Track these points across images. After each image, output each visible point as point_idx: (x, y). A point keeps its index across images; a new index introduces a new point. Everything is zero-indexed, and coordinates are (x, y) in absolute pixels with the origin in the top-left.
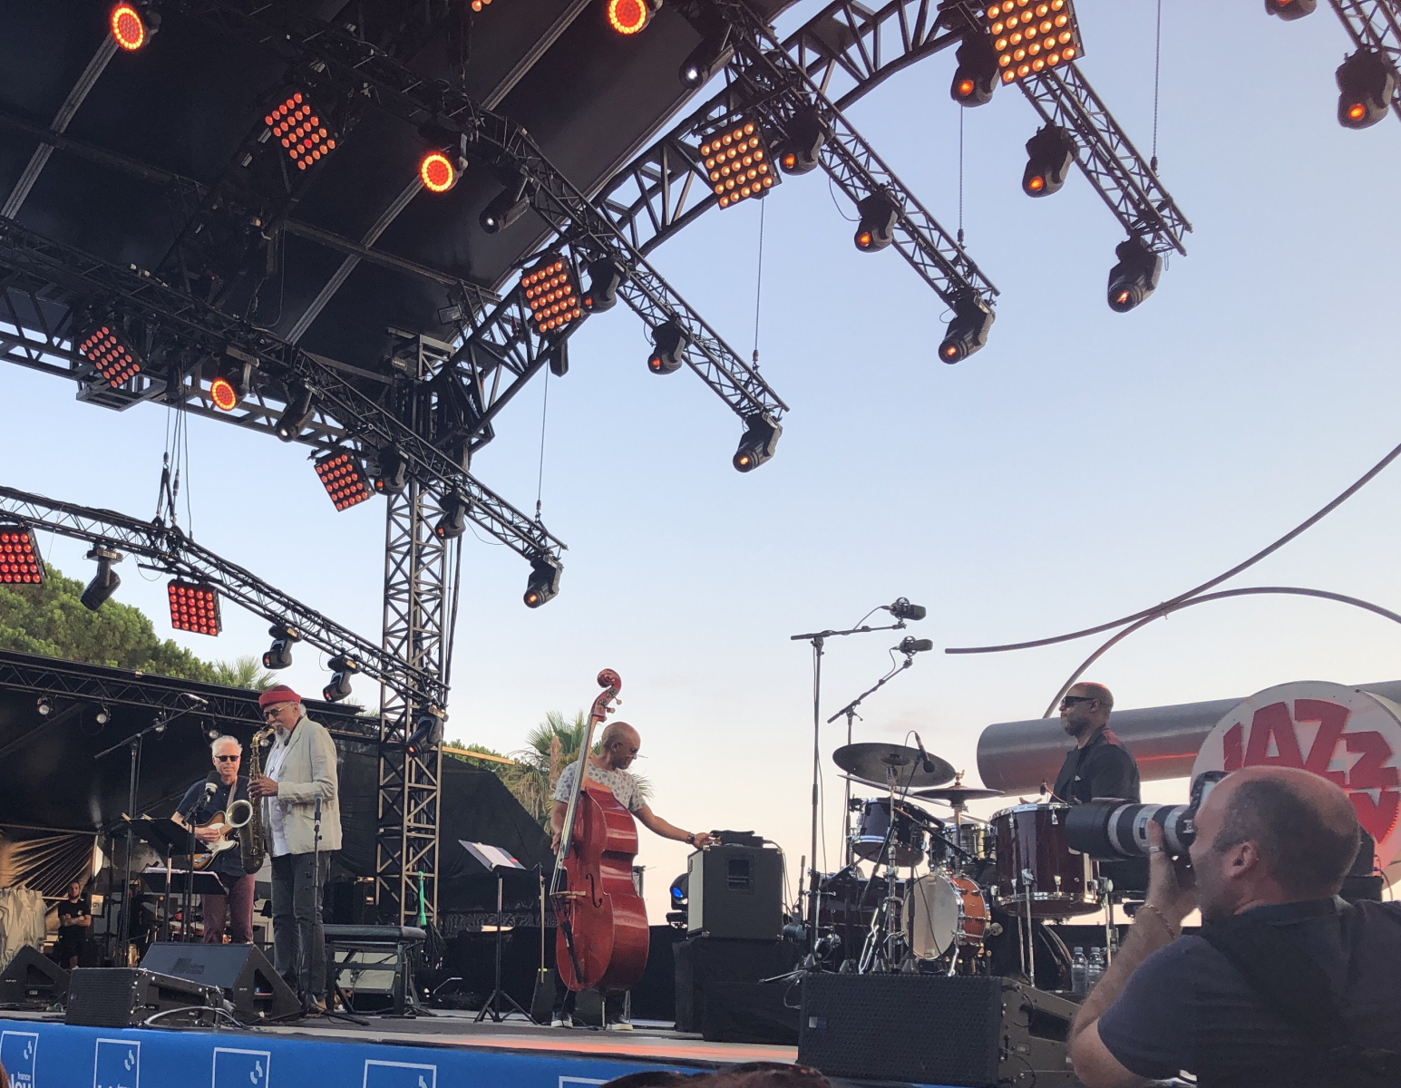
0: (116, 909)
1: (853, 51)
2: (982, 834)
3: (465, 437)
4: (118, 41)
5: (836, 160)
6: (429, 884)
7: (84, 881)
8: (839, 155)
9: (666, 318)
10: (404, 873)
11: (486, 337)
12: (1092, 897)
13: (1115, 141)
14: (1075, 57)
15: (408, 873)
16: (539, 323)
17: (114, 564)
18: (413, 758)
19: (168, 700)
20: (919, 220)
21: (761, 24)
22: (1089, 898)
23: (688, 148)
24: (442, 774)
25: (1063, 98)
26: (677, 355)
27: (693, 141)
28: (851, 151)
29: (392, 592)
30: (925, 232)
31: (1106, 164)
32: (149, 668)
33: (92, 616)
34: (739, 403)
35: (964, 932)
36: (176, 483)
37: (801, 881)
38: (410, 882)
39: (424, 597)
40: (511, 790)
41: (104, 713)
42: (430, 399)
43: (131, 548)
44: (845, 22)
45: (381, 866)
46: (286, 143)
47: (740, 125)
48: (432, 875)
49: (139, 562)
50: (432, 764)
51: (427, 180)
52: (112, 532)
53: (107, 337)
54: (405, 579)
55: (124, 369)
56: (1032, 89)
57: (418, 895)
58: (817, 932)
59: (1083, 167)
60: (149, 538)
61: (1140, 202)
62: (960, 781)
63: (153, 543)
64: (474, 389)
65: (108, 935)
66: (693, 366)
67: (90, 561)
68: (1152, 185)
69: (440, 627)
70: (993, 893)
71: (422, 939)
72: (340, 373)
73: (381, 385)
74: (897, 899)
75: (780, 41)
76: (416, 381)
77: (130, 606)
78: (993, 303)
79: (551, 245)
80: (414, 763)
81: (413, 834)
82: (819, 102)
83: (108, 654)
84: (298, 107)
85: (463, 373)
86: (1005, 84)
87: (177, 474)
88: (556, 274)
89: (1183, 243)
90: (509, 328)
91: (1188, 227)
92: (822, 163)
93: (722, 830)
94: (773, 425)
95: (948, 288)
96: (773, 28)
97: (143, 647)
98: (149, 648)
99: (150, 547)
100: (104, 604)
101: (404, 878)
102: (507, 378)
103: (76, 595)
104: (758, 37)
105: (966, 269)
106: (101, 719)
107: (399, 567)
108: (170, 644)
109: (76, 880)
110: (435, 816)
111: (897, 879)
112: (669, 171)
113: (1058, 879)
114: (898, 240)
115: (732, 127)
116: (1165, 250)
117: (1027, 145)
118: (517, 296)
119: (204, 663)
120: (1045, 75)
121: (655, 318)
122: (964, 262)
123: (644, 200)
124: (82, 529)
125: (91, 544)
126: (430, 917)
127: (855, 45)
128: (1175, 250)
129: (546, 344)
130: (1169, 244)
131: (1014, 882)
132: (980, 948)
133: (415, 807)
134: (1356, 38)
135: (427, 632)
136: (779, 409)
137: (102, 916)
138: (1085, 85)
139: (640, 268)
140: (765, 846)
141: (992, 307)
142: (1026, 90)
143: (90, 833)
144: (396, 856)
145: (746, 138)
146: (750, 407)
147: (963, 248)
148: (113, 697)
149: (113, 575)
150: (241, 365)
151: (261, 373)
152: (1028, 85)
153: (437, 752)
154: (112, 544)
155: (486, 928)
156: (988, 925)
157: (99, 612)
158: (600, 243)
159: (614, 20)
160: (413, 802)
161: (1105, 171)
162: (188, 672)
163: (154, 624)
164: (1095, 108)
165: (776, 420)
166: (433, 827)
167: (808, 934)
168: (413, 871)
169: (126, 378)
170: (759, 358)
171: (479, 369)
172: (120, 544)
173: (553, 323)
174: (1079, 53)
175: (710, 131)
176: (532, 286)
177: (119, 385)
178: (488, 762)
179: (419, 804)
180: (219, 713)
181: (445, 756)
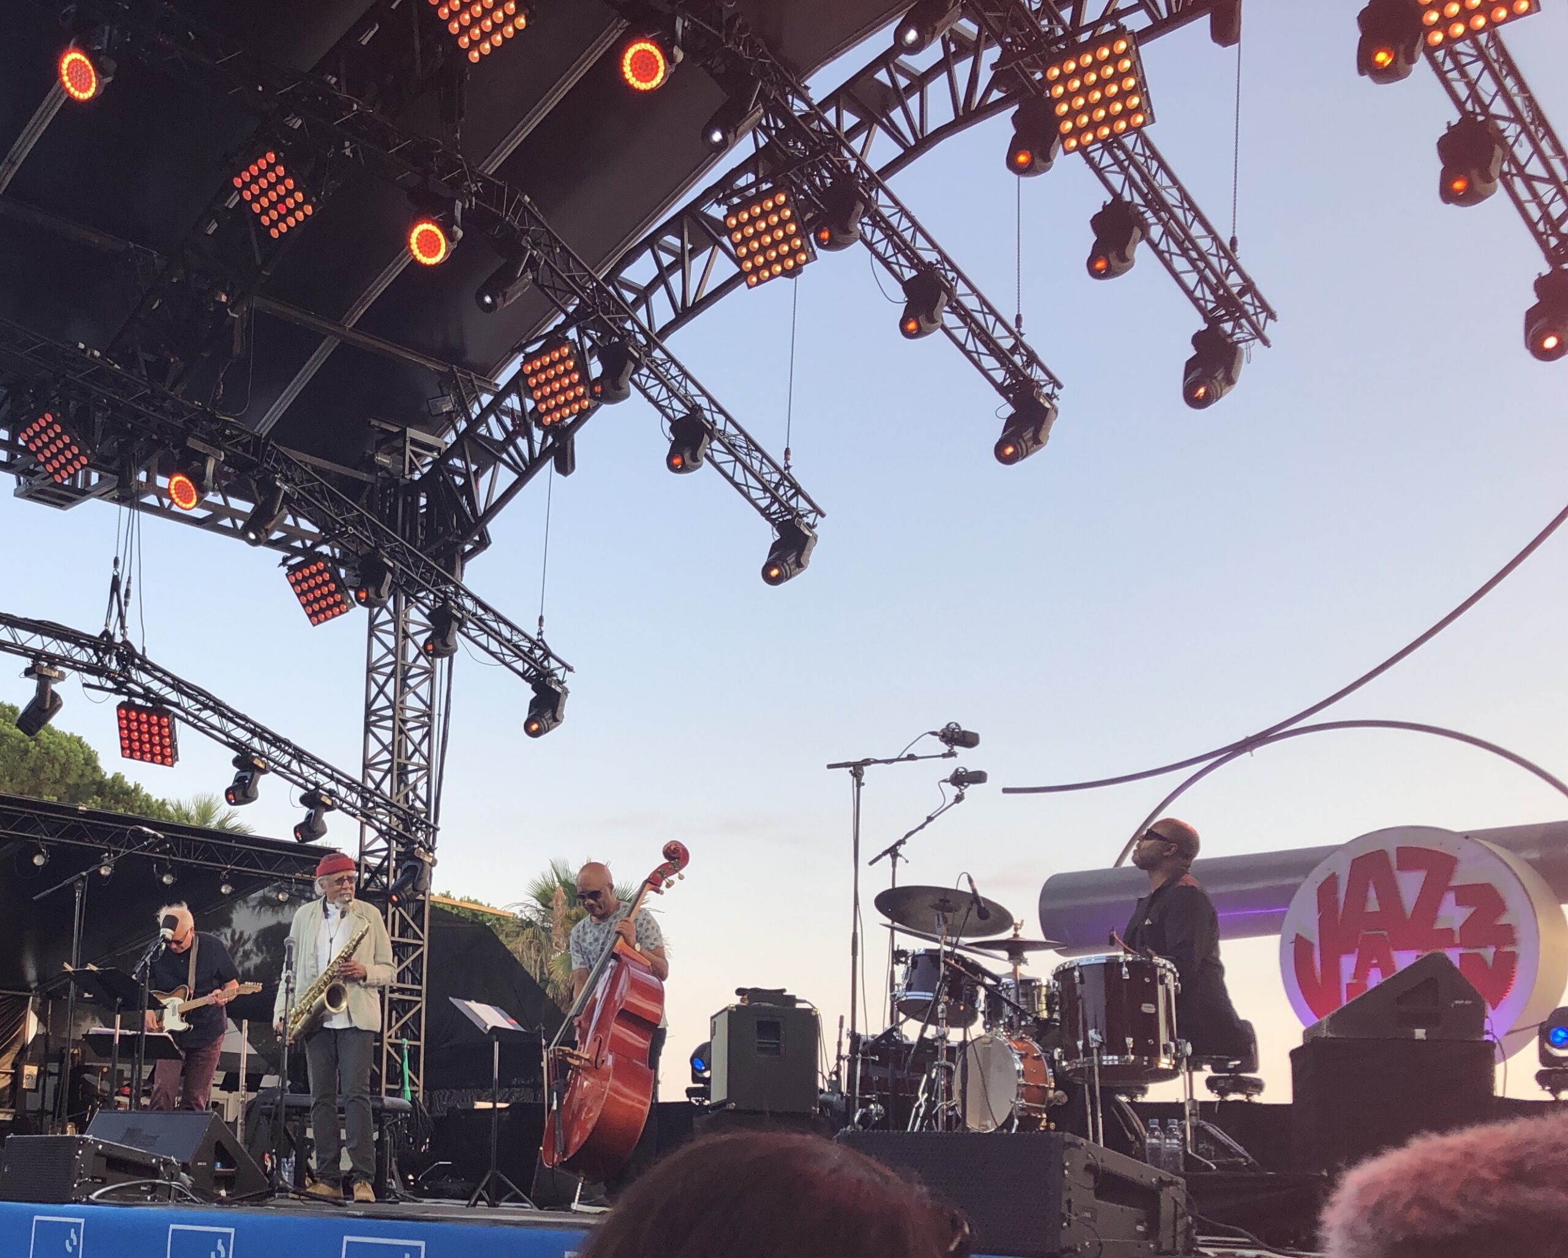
0: (52, 1081)
1: (897, 115)
2: (1044, 990)
3: (457, 544)
4: (67, 90)
5: (879, 235)
6: (414, 1052)
7: (16, 1048)
8: (881, 229)
9: (686, 411)
10: (386, 1040)
11: (482, 431)
12: (1168, 1061)
13: (1190, 218)
14: (1144, 124)
15: (390, 1041)
16: (542, 415)
17: (56, 683)
18: (397, 908)
19: (115, 840)
20: (971, 303)
21: (794, 83)
22: (1165, 1063)
23: (711, 220)
24: (430, 928)
25: (1132, 170)
26: (701, 452)
27: (717, 211)
28: (896, 225)
29: (373, 718)
30: (979, 317)
31: (1180, 244)
32: (94, 805)
33: (28, 745)
34: (768, 507)
35: (1023, 1101)
36: (128, 591)
37: (840, 1044)
38: (392, 1052)
39: (410, 725)
40: (509, 947)
41: (42, 854)
42: (418, 501)
43: (75, 665)
44: (888, 82)
46: (256, 208)
47: (771, 194)
48: (417, 1043)
49: (84, 681)
50: (418, 916)
51: (416, 252)
52: (54, 647)
53: (50, 425)
54: (388, 704)
55: (69, 462)
56: (1097, 159)
57: (402, 1065)
58: (857, 1102)
59: (1154, 246)
60: (96, 654)
61: (1218, 287)
62: (1019, 932)
63: (100, 660)
64: (468, 490)
65: (42, 1112)
66: (717, 466)
67: (27, 679)
68: (1231, 268)
69: (428, 759)
70: (1056, 1057)
71: (406, 1112)
72: (315, 469)
73: (362, 484)
74: (948, 1064)
75: (815, 102)
76: (401, 480)
77: (72, 734)
78: (1056, 397)
79: (556, 327)
80: (397, 914)
81: (396, 996)
82: (859, 170)
83: (47, 790)
84: (271, 167)
85: (456, 471)
86: (1066, 152)
87: (129, 582)
88: (562, 360)
89: (1267, 333)
90: (507, 421)
91: (1271, 315)
92: (863, 239)
93: (749, 987)
94: (807, 532)
95: (1005, 380)
96: (807, 88)
97: (86, 781)
98: (94, 782)
99: (97, 664)
100: (42, 731)
101: (386, 1046)
102: (506, 477)
103: (10, 722)
104: (790, 97)
105: (1025, 358)
106: (38, 861)
107: (381, 690)
108: (118, 779)
110: (421, 976)
111: (948, 1042)
112: (690, 246)
113: (1129, 1041)
114: (948, 325)
115: (760, 197)
116: (1247, 341)
117: (1091, 221)
118: (518, 384)
119: (157, 800)
120: (1111, 144)
121: (674, 410)
122: (1022, 351)
123: (662, 278)
124: (19, 643)
125: (30, 661)
126: (416, 1092)
127: (899, 108)
128: (1258, 341)
129: (550, 440)
130: (1251, 334)
131: (1080, 1044)
132: (1042, 1119)
134: (1459, 104)
135: (413, 764)
136: (814, 514)
137: (36, 1090)
138: (1155, 155)
139: (657, 354)
140: (798, 1006)
141: (1055, 401)
142: (1090, 161)
143: (24, 994)
145: (777, 209)
146: (781, 512)
147: (1022, 335)
148: (51, 836)
149: (55, 696)
150: (203, 459)
151: (226, 468)
152: (1092, 155)
153: (424, 901)
154: (53, 660)
155: (480, 1105)
156: (1051, 1093)
157: (36, 740)
158: (612, 325)
159: (629, 75)
161: (1178, 252)
162: (138, 811)
163: (99, 755)
164: (1167, 182)
165: (811, 527)
166: (418, 987)
167: (847, 1105)
168: (396, 1038)
169: (72, 471)
170: (791, 457)
171: (474, 467)
172: (63, 660)
173: (558, 415)
174: (1148, 119)
175: (736, 200)
176: (534, 373)
177: (63, 479)
178: (482, 915)
179: (403, 962)
180: (175, 855)
181: (433, 908)
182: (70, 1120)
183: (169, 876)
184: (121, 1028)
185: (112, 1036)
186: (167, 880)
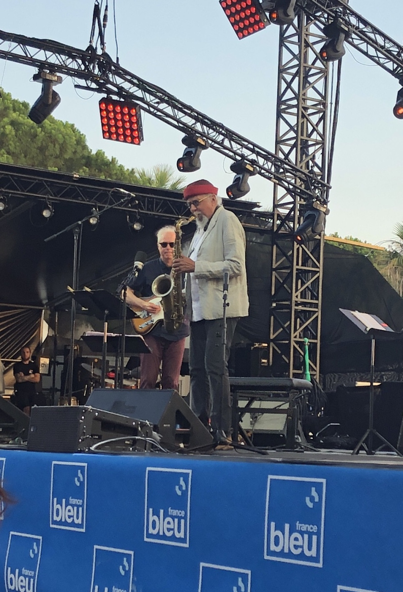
0: (59, 369)
6: (313, 347)
7: (34, 346)
10: (293, 339)
15: (296, 340)
17: (56, 85)
18: (300, 245)
19: (99, 199)
24: (324, 259)
29: (283, 107)
32: (83, 173)
33: (36, 131)
36: (105, 17)
38: (297, 347)
39: (310, 111)
40: (380, 272)
41: (49, 208)
43: (69, 72)
45: (273, 334)
48: (315, 341)
49: (76, 84)
50: (316, 250)
52: (54, 59)
54: (294, 96)
57: (304, 357)
60: (84, 63)
63: (86, 67)
65: (53, 390)
67: (36, 82)
69: (323, 136)
71: (307, 389)
77: (67, 122)
80: (301, 249)
81: (300, 308)
83: (50, 163)
87: (106, 9)
97: (78, 156)
98: (83, 157)
99: (84, 70)
100: (46, 120)
101: (293, 343)
103: (24, 114)
106: (46, 214)
107: (289, 86)
108: (100, 154)
109: (28, 346)
110: (318, 294)
119: (128, 169)
124: (29, 56)
125: (37, 69)
126: (314, 375)
133: (302, 286)
135: (312, 140)
137: (49, 375)
143: (37, 308)
144: (286, 326)
148: (56, 196)
149: (55, 94)
153: (320, 240)
154: (53, 68)
155: (360, 384)
160: (300, 281)
162: (115, 177)
166: (316, 302)
168: (300, 337)
172: (60, 68)
178: (361, 249)
179: (305, 283)
180: (142, 209)
181: (326, 244)
182: (73, 395)
183: (138, 224)
184: (108, 332)
185: (102, 337)
186: (137, 226)
